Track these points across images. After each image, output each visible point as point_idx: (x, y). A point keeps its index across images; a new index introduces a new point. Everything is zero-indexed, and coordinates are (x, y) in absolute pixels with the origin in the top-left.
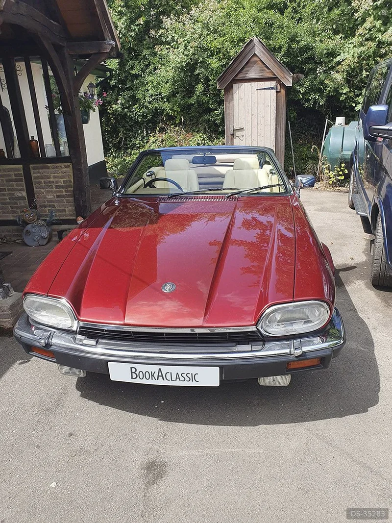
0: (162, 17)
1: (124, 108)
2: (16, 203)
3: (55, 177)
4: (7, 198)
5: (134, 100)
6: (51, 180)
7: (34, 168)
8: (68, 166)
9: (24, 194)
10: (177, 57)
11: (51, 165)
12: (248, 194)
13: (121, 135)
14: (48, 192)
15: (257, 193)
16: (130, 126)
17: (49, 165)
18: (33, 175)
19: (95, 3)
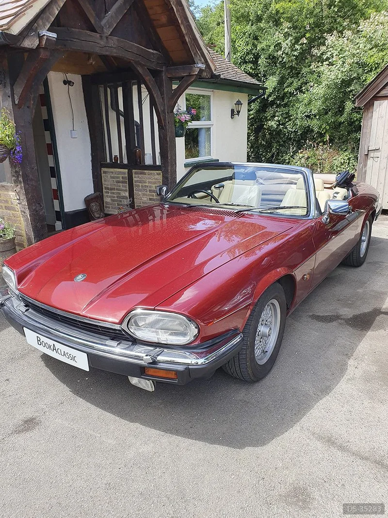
0: (325, 34)
1: (280, 124)
2: (121, 201)
3: (149, 182)
4: (116, 196)
5: (288, 116)
6: (146, 184)
7: (136, 173)
8: (160, 174)
9: (127, 194)
10: (331, 74)
11: (148, 171)
12: (260, 212)
13: (274, 150)
14: (144, 195)
15: (270, 213)
16: (284, 142)
17: (146, 171)
18: (135, 179)
19: (184, 32)
